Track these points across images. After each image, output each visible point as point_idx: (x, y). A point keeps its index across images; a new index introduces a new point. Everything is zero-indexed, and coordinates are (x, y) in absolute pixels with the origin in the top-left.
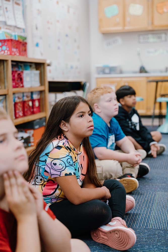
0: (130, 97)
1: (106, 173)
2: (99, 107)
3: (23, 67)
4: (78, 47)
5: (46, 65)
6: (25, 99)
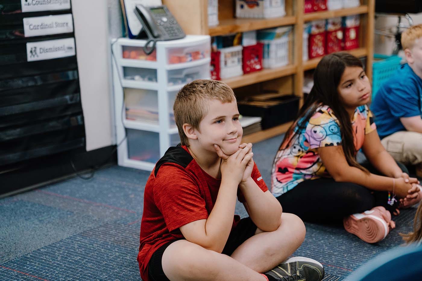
2: (412, 56)
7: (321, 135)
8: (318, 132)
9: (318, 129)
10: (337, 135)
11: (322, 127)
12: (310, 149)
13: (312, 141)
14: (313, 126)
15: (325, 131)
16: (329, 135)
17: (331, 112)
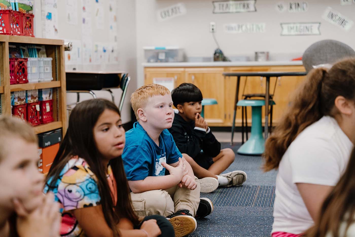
0: (193, 104)
1: (150, 211)
2: (145, 114)
3: (27, 51)
4: (116, 19)
5: (63, 49)
6: (30, 100)
7: (78, 195)
8: (74, 191)
9: (74, 188)
10: (96, 193)
11: (78, 186)
12: (64, 211)
13: (67, 202)
14: (66, 185)
15: (82, 190)
16: (87, 194)
17: (87, 166)
